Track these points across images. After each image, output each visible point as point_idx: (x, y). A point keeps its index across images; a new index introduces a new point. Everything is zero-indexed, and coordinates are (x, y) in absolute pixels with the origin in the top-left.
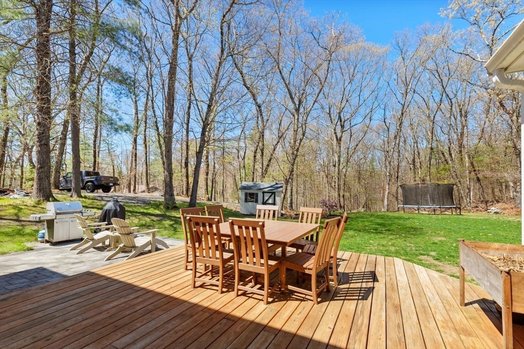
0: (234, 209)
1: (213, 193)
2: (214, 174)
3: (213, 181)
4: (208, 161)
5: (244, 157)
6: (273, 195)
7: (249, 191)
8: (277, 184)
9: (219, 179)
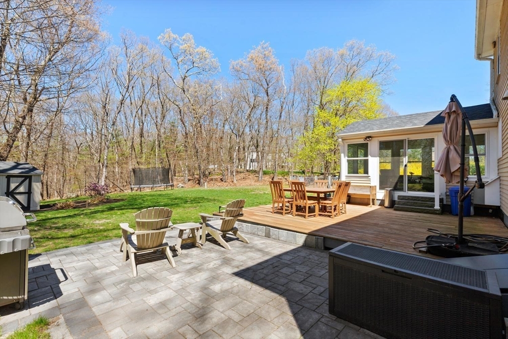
6: (28, 180)
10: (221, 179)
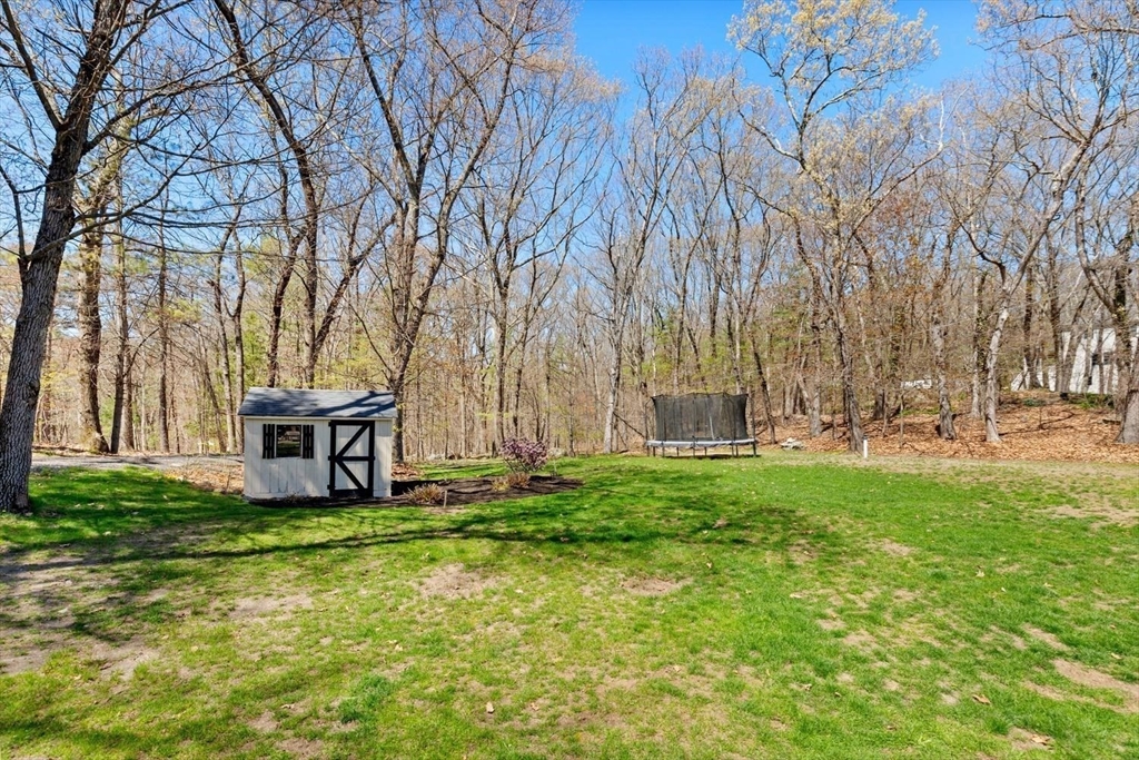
0: (218, 483)
1: (123, 420)
2: (126, 359)
3: (119, 382)
4: (95, 311)
5: (239, 310)
6: (368, 430)
7: (277, 421)
8: (373, 394)
9: (147, 377)
10: (938, 428)
